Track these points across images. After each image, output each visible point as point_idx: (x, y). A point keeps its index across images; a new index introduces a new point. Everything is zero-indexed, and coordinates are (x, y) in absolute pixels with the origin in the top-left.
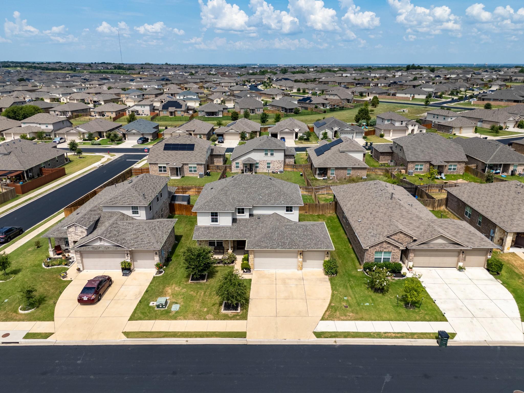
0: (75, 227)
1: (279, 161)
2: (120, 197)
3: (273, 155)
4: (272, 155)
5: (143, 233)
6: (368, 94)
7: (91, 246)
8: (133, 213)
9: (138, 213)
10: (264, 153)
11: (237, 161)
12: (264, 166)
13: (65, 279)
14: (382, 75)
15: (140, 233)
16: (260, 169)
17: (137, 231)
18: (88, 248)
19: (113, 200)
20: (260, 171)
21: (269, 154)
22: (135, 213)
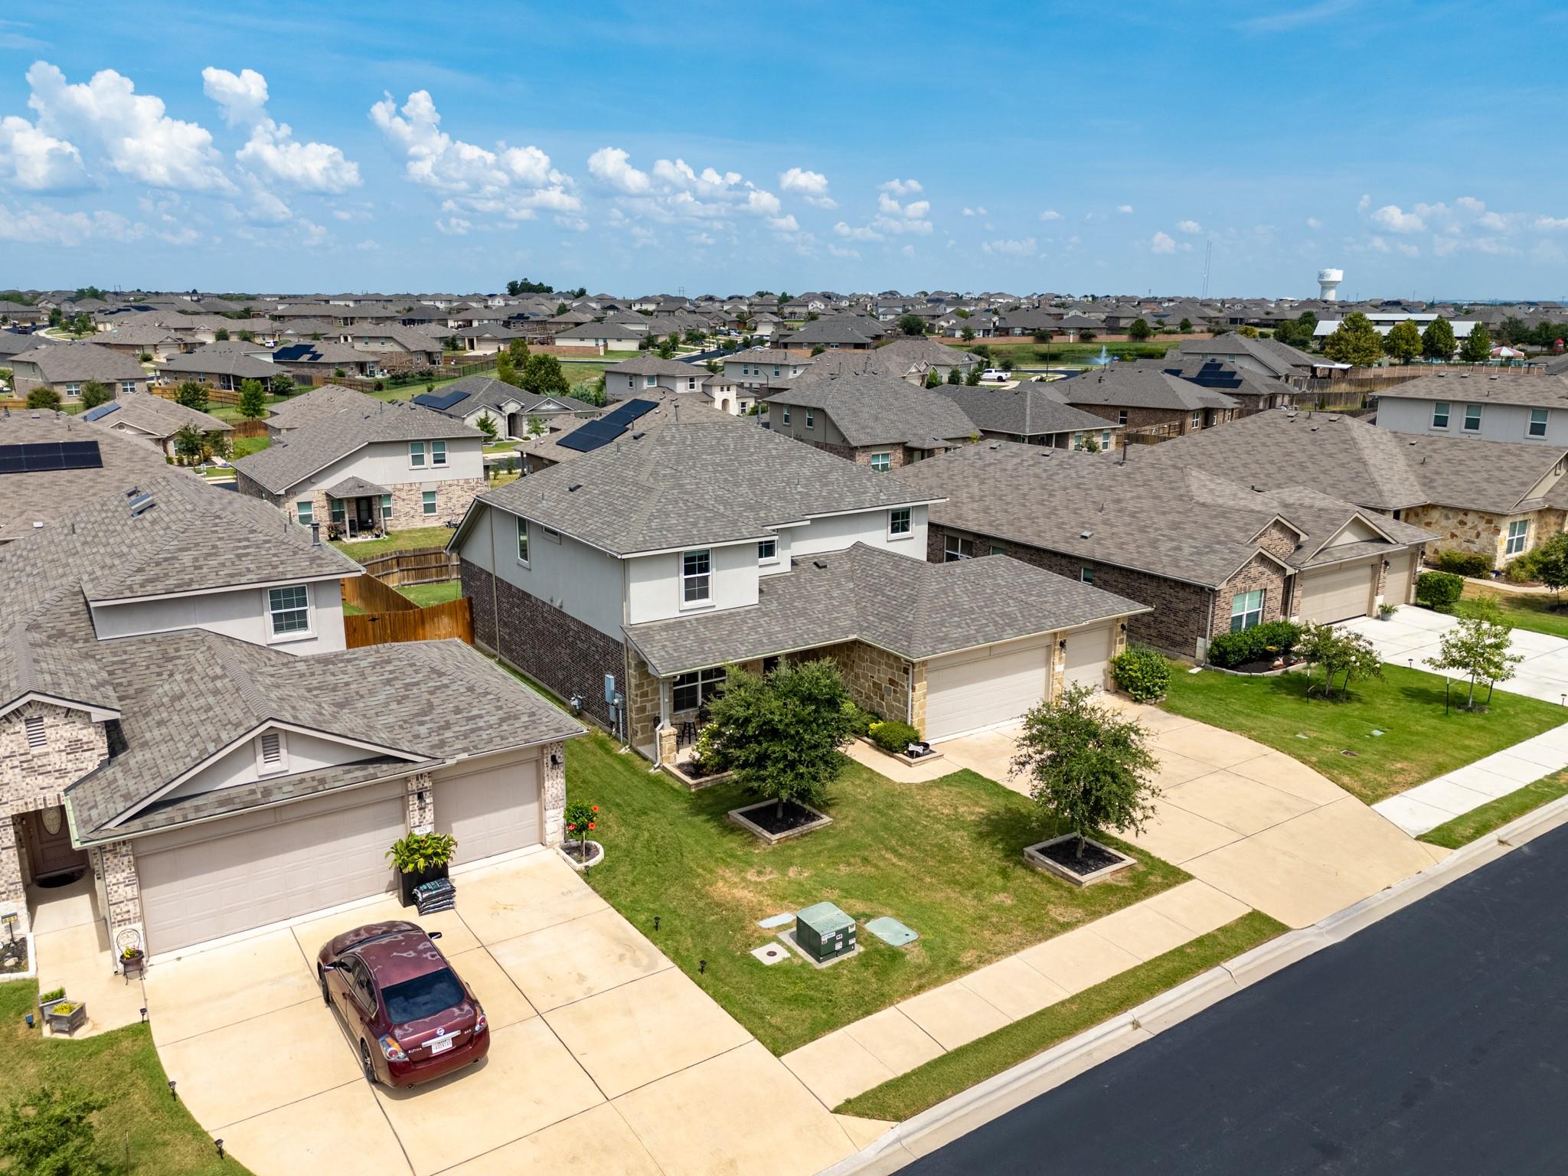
0: (28, 721)
1: (467, 481)
2: (187, 558)
3: (444, 461)
4: (439, 460)
5: (438, 688)
6: (471, 342)
7: (211, 798)
8: (278, 629)
9: (304, 625)
10: (410, 456)
11: (303, 497)
12: (412, 504)
13: (81, 1034)
14: (455, 304)
15: (424, 687)
16: (397, 518)
17: (398, 684)
18: (197, 809)
19: (152, 571)
20: (399, 528)
21: (428, 457)
22: (291, 627)
